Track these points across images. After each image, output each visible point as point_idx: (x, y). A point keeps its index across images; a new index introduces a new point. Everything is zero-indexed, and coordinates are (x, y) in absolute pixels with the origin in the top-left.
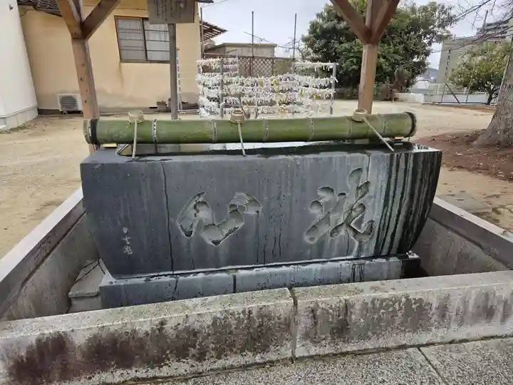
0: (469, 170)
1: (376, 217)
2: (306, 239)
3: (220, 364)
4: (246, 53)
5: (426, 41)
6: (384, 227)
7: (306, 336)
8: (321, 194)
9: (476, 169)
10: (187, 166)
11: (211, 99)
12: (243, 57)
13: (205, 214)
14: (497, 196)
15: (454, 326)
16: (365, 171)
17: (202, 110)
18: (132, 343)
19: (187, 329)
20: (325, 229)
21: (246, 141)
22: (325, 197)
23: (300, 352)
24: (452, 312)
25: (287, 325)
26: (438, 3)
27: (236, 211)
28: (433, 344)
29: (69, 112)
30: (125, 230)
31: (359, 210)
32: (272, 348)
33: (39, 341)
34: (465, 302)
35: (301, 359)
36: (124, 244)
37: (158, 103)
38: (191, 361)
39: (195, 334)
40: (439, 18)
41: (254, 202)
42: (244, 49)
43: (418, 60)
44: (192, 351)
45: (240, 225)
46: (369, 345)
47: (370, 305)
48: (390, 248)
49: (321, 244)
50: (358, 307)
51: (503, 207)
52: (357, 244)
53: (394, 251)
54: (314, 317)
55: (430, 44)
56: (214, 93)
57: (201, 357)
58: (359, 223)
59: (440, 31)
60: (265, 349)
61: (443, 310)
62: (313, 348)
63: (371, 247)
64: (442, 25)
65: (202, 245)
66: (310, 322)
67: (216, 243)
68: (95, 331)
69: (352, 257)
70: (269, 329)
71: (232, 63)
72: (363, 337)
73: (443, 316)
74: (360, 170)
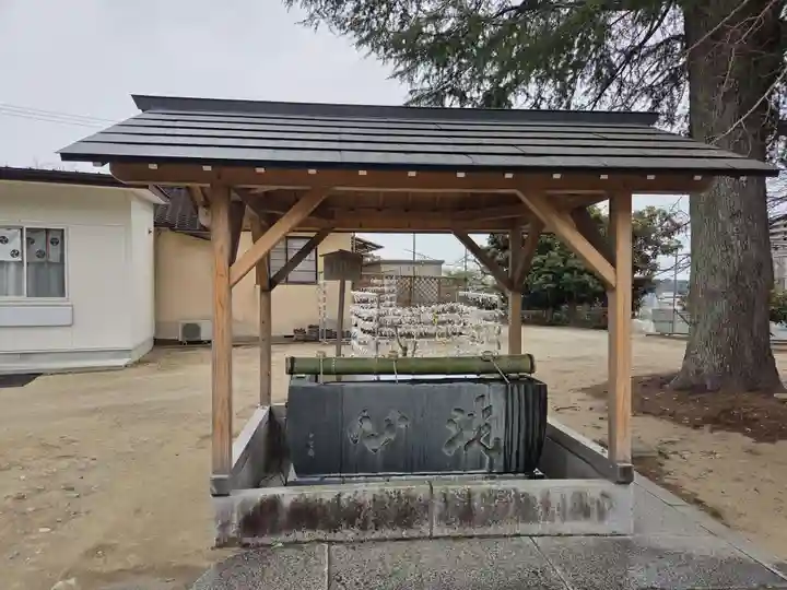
0: (655, 415)
1: (501, 435)
2: (445, 451)
3: (377, 535)
4: (406, 271)
5: (649, 253)
6: (509, 444)
7: (441, 517)
8: (456, 414)
9: (661, 414)
10: (357, 389)
11: (364, 331)
12: (402, 277)
13: (368, 426)
14: (673, 443)
15: (558, 521)
16: (486, 398)
17: (354, 342)
18: (318, 509)
19: (355, 502)
20: (460, 444)
21: (399, 373)
22: (459, 417)
23: (436, 532)
24: (554, 508)
25: (426, 507)
26: (657, 208)
27: (390, 425)
28: (542, 535)
29: (189, 343)
30: (311, 436)
31: (486, 428)
32: (415, 526)
33: (262, 501)
34: (564, 500)
35: (437, 538)
36: (308, 446)
37: (295, 331)
38: (356, 530)
39: (360, 506)
40: (660, 226)
41: (403, 418)
42: (403, 267)
43: (642, 276)
44: (358, 521)
45: (392, 437)
46: (491, 530)
47: (488, 495)
48: (518, 465)
49: (457, 457)
50: (478, 496)
51: (675, 453)
52: (488, 458)
53: (521, 467)
54: (445, 501)
55: (655, 256)
56: (369, 326)
57: (363, 527)
58: (487, 439)
59: (665, 241)
60: (409, 526)
61: (546, 504)
62: (446, 530)
63: (499, 462)
64: (669, 233)
65: (365, 451)
66: (442, 504)
67: (375, 451)
68: (296, 496)
69: (485, 471)
70: (412, 509)
71: (388, 286)
72: (485, 523)
73: (547, 509)
74: (483, 396)
